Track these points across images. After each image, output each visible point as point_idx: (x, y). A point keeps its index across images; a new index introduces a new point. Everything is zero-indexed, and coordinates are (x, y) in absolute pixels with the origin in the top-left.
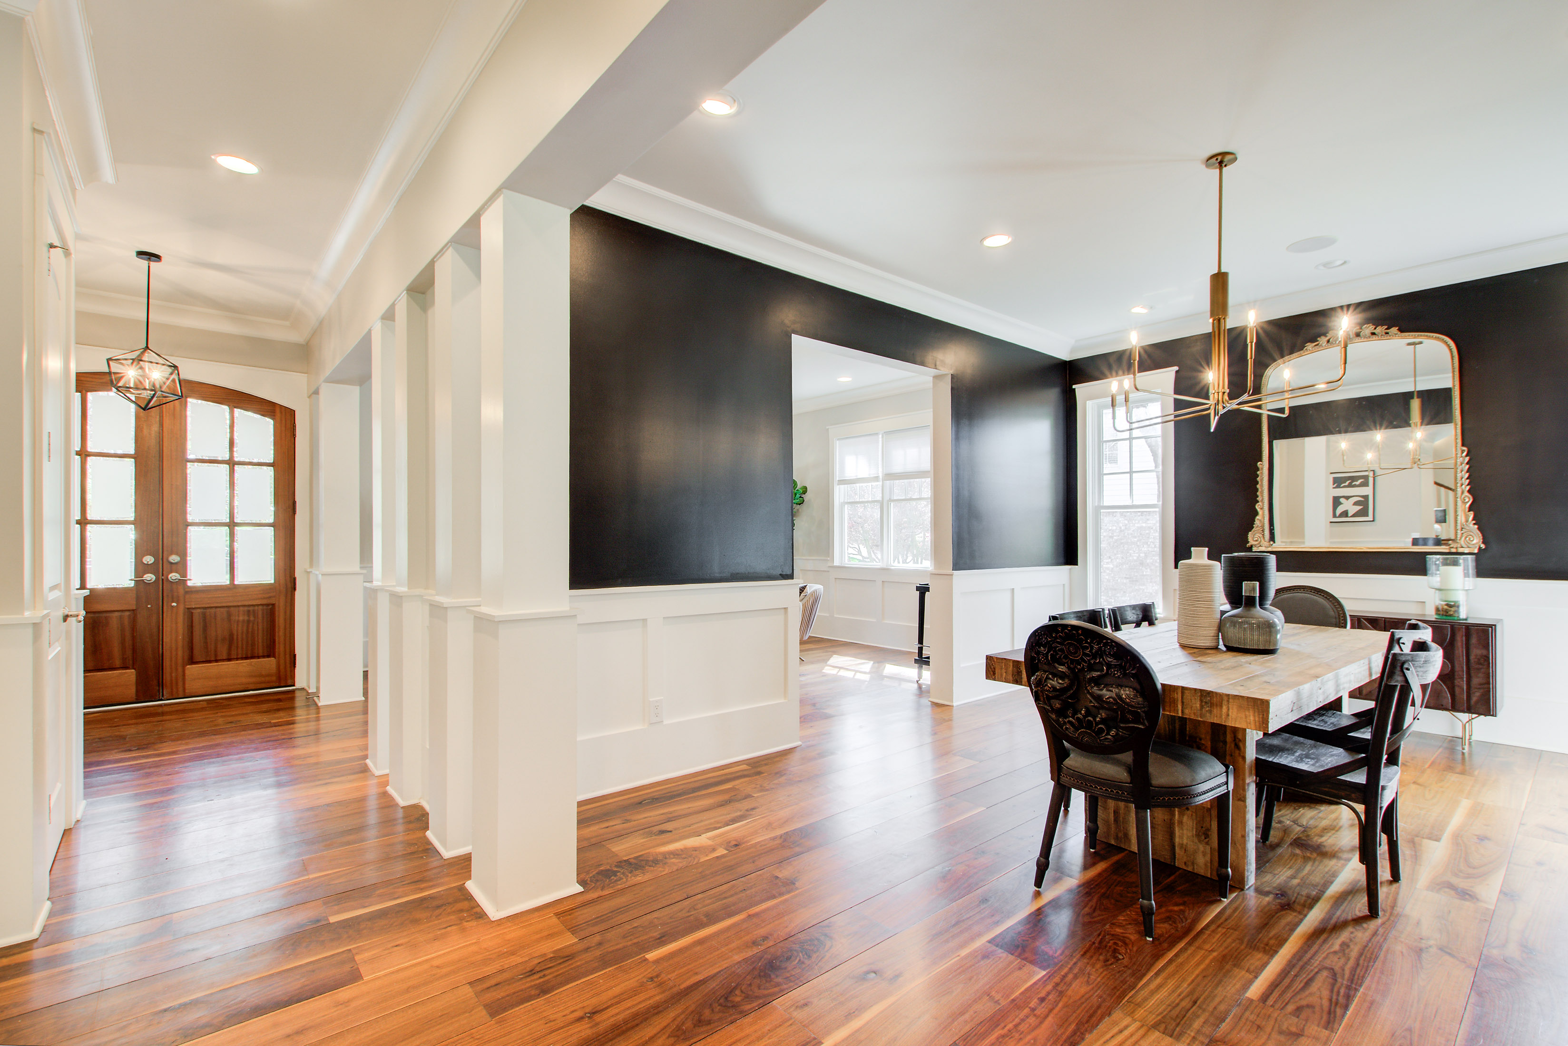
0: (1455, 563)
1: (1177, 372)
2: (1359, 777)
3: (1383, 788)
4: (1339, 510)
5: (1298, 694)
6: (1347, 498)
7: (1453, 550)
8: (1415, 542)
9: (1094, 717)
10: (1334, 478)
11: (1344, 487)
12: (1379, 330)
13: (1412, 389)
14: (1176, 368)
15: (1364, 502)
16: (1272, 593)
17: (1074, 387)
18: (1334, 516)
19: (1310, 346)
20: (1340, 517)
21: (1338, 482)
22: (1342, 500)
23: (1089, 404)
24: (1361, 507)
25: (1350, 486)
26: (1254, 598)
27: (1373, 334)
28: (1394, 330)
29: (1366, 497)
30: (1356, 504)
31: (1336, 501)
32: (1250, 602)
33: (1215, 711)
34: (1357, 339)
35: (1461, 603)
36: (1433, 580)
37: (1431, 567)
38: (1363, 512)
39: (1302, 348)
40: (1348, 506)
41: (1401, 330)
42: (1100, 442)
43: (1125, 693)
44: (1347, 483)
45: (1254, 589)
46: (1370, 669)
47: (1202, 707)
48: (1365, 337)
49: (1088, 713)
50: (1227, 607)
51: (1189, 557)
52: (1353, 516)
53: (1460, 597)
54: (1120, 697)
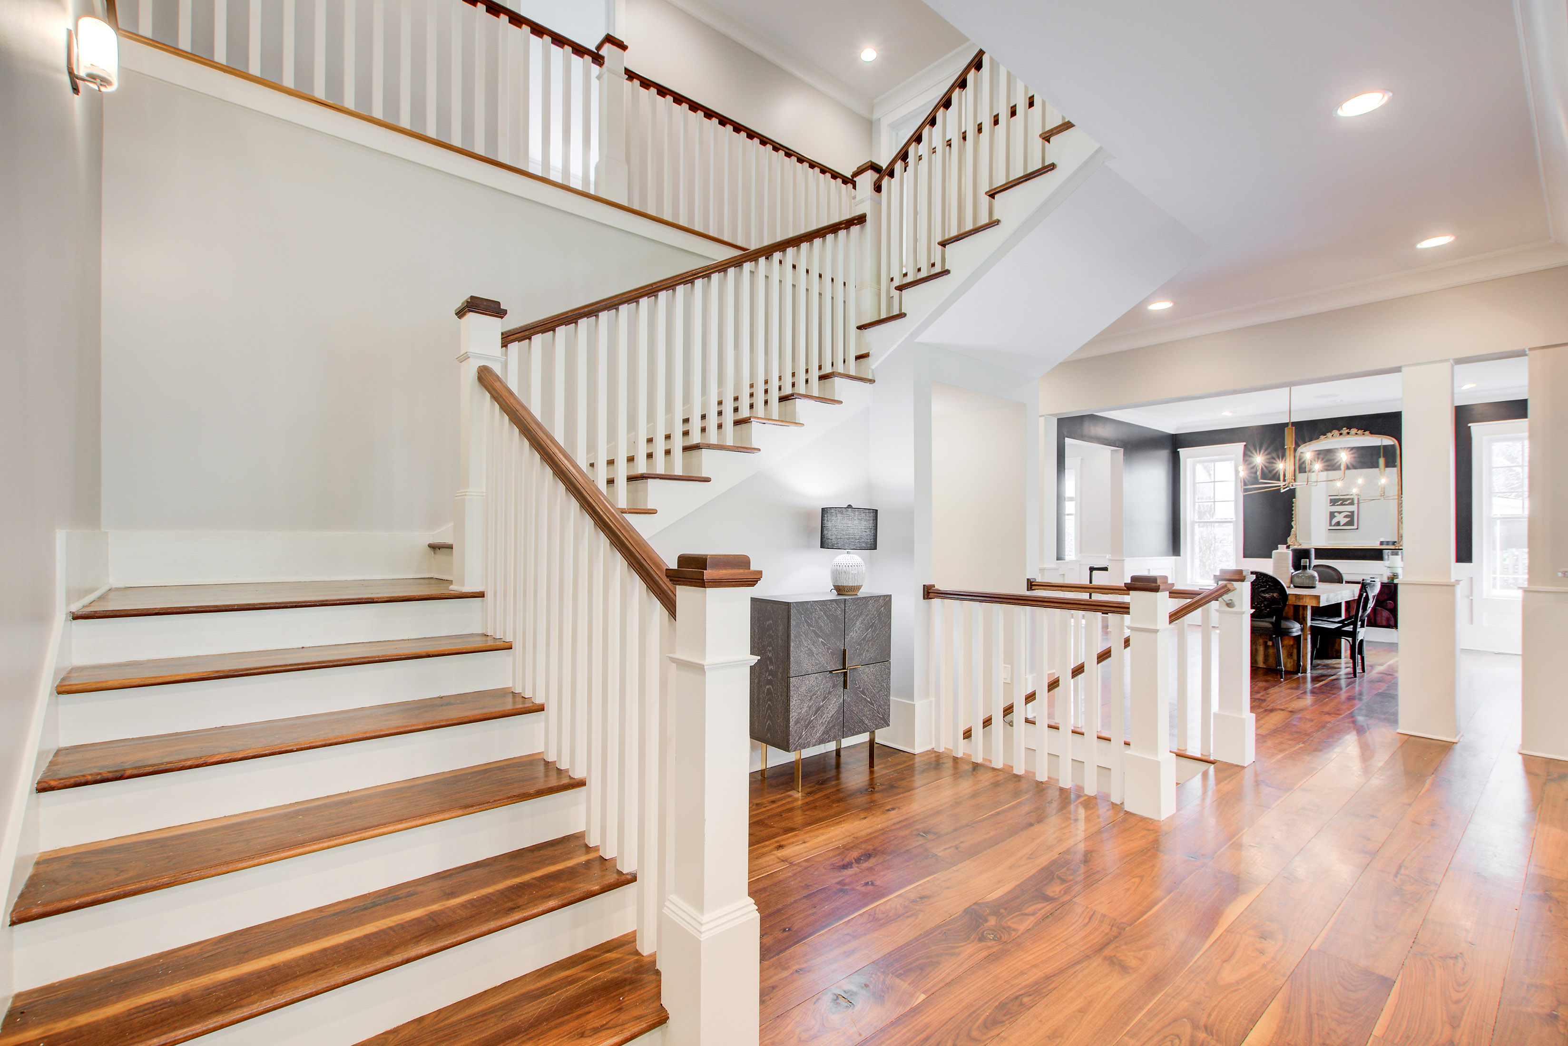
0: (1397, 554)
1: (1245, 445)
2: (1350, 628)
3: (1359, 632)
4: (1334, 521)
5: (1328, 596)
6: (1340, 513)
7: (1397, 548)
8: (1382, 543)
9: (1261, 605)
10: (1331, 499)
11: (1337, 505)
12: (1360, 432)
13: (1380, 444)
14: (1245, 443)
15: (1351, 515)
16: (1312, 566)
17: (1178, 450)
18: (1331, 525)
19: (1322, 437)
20: (1335, 526)
21: (1333, 502)
22: (1336, 514)
23: (1189, 460)
24: (1349, 519)
25: (1341, 504)
26: (1306, 566)
27: (1356, 434)
28: (1367, 433)
29: (1353, 513)
30: (1346, 517)
31: (1332, 515)
32: (1305, 568)
33: (1301, 601)
34: (1348, 436)
35: (1399, 574)
36: (1386, 563)
37: (1386, 557)
38: (1350, 523)
39: (1318, 438)
40: (1341, 518)
41: (1371, 433)
42: (1194, 483)
43: (1275, 595)
44: (1339, 503)
45: (1306, 562)
46: (1354, 594)
47: (1296, 600)
48: (1352, 435)
49: (1258, 604)
50: (1293, 571)
51: (1277, 549)
52: (1343, 525)
53: (1400, 571)
54: (1273, 596)
